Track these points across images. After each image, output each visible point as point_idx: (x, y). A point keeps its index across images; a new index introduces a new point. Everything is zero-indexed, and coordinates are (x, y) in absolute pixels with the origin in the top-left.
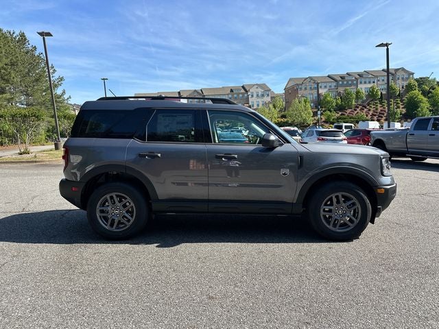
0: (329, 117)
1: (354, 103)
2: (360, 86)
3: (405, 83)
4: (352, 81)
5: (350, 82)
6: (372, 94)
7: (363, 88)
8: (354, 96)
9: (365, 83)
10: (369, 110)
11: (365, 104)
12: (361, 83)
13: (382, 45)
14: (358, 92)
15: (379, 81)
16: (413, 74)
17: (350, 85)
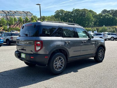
0: (5, 28)
1: (14, 23)
2: (15, 16)
3: (31, 17)
4: (12, 14)
5: (11, 14)
6: (20, 20)
7: (17, 17)
8: (14, 20)
9: (17, 15)
10: (20, 26)
11: (18, 23)
12: (16, 15)
13: (38, 4)
14: (15, 19)
15: (22, 15)
16: (33, 14)
17: (12, 16)
